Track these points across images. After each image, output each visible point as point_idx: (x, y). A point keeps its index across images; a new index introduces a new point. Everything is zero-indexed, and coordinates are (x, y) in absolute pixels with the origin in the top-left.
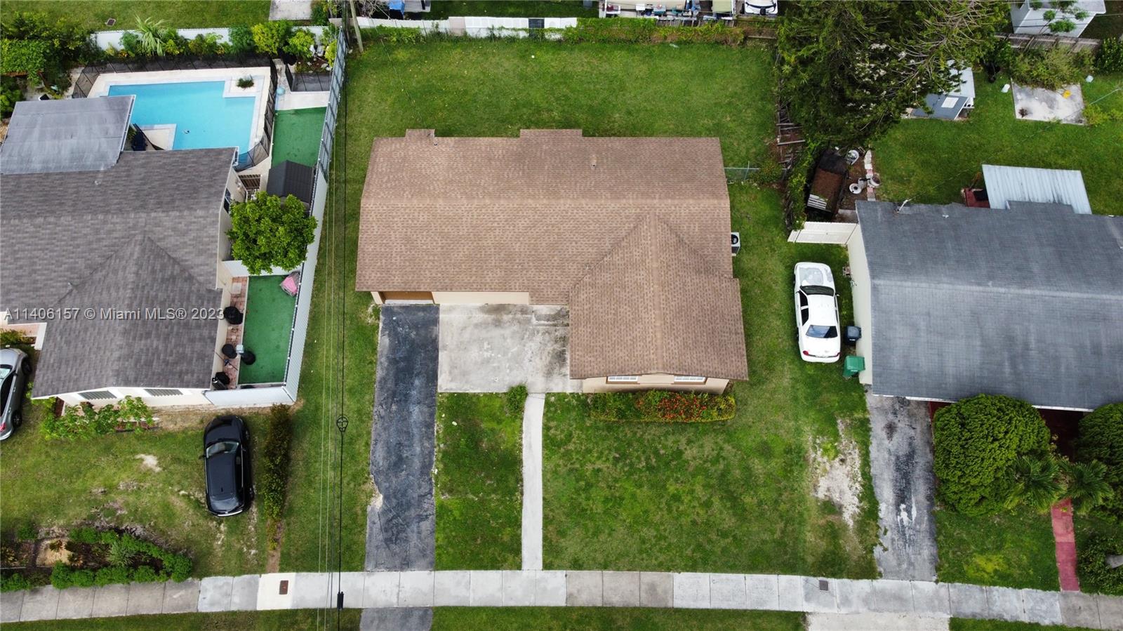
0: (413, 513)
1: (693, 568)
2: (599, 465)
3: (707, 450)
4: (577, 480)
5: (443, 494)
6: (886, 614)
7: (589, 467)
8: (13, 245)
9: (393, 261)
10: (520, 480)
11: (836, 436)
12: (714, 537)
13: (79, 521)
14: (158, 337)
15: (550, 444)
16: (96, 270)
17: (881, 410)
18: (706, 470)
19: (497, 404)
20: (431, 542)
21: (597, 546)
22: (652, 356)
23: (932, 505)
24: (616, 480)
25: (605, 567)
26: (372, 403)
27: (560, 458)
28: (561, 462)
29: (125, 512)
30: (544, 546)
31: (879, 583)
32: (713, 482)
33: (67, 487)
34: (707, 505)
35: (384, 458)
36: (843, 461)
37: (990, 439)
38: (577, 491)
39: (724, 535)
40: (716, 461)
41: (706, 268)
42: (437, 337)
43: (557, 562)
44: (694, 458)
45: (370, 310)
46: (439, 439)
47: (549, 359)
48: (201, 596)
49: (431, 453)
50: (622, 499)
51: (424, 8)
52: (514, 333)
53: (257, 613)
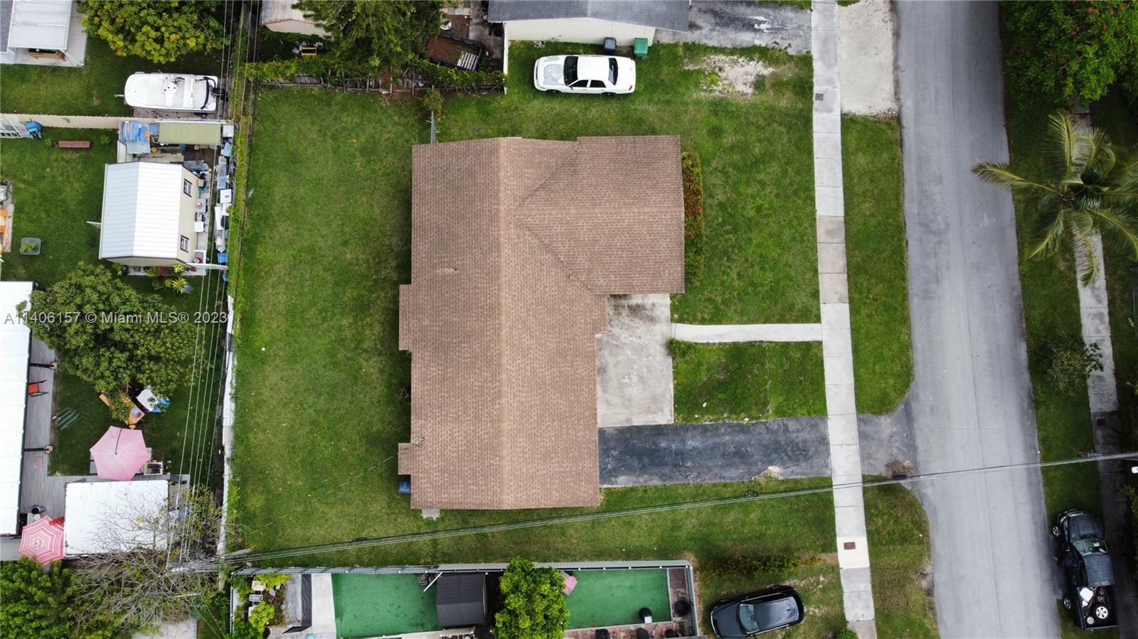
0: (782, 438)
1: (812, 199)
2: (735, 276)
3: (718, 181)
4: (748, 294)
5: (768, 411)
6: (838, 52)
7: (736, 283)
9: (568, 470)
10: (751, 344)
11: (699, 72)
12: (787, 181)
15: (716, 318)
17: (676, 32)
18: (735, 183)
19: (683, 366)
20: (805, 419)
21: (800, 277)
22: (668, 216)
24: (747, 260)
25: (815, 272)
26: (685, 486)
27: (729, 308)
28: (733, 308)
30: (803, 322)
31: (815, 54)
32: (744, 178)
34: (762, 184)
35: (737, 469)
36: (720, 69)
38: (756, 294)
39: (785, 173)
40: (726, 174)
41: (571, 164)
42: (617, 429)
43: (814, 310)
44: (725, 192)
46: (719, 419)
47: (637, 321)
48: (862, 619)
49: (730, 426)
50: (761, 256)
52: (611, 354)
53: (871, 566)
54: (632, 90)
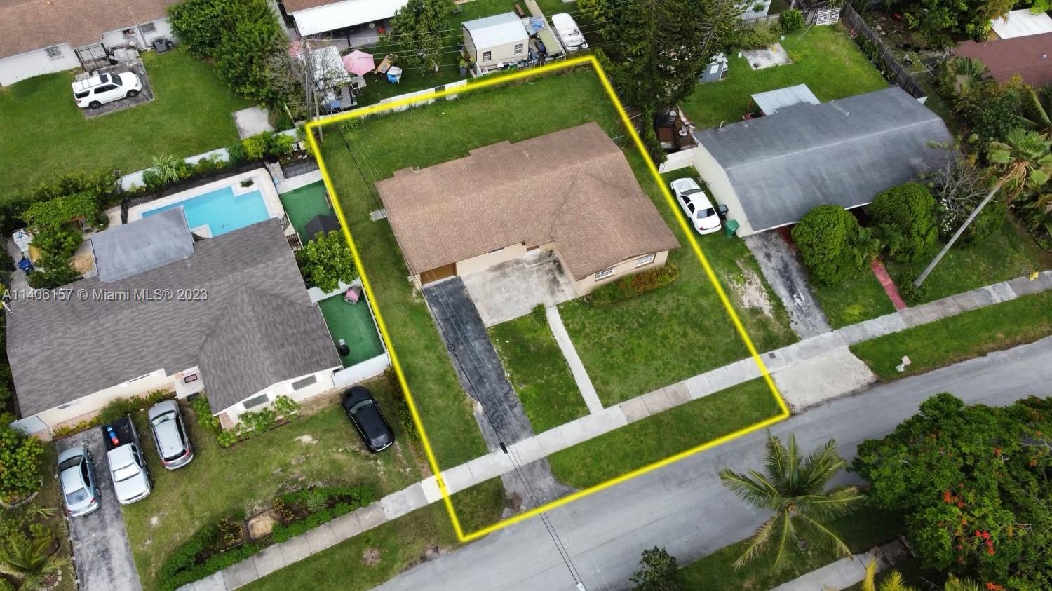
0: (504, 405)
1: (694, 374)
2: (609, 335)
3: (670, 303)
4: (601, 349)
5: (520, 386)
6: (813, 358)
7: (604, 338)
8: (147, 323)
10: (565, 361)
11: (740, 271)
12: (697, 351)
13: (272, 496)
14: (290, 345)
15: (573, 334)
16: (219, 320)
17: (758, 248)
18: (675, 315)
19: (528, 321)
20: (525, 418)
21: (631, 383)
23: (810, 290)
24: (624, 340)
25: (641, 392)
27: (584, 339)
28: (585, 342)
29: (304, 477)
30: (598, 395)
31: (801, 343)
32: (682, 320)
33: (252, 477)
34: (685, 334)
35: (470, 380)
36: (750, 283)
37: (832, 226)
38: (604, 355)
39: (703, 348)
40: (678, 308)
41: (627, 193)
42: (468, 296)
43: (610, 401)
44: (665, 311)
45: (414, 295)
46: (501, 355)
47: (548, 285)
48: (385, 511)
49: (500, 366)
50: (632, 350)
51: (352, 103)
52: (518, 277)
53: (430, 505)
54: (702, 232)
